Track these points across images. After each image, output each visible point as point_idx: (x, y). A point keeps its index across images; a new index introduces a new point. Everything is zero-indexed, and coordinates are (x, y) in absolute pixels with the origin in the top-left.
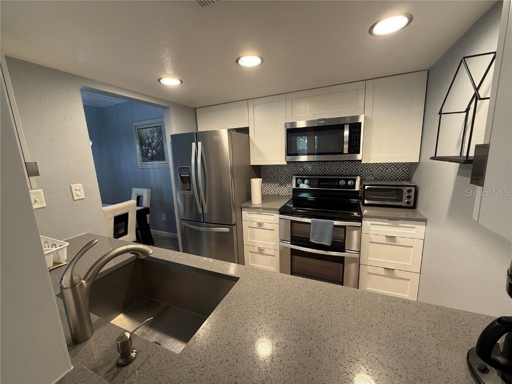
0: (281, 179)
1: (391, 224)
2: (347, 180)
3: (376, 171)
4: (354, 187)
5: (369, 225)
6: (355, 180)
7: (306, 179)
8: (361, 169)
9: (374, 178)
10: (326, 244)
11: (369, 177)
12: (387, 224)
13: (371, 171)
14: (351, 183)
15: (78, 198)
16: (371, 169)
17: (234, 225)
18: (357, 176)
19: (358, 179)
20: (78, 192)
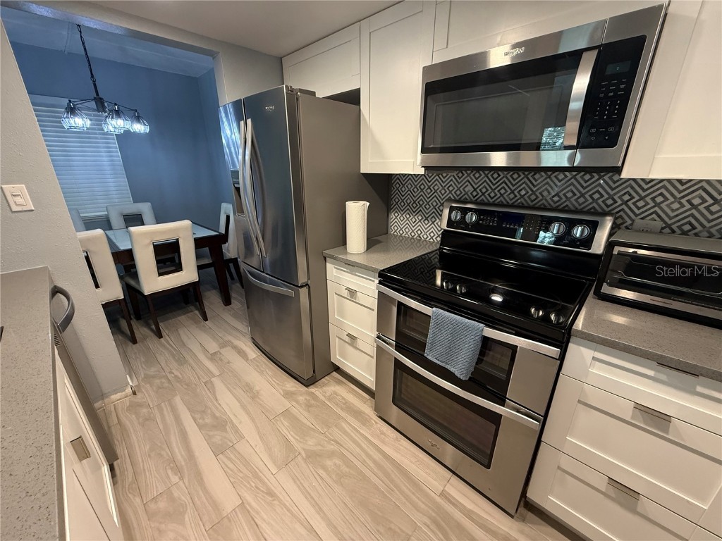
0: (427, 207)
1: (663, 377)
2: (571, 224)
3: (676, 206)
4: (588, 242)
5: (589, 359)
6: (594, 226)
7: (470, 210)
8: (626, 197)
9: (659, 224)
10: (456, 373)
11: (647, 221)
12: (651, 373)
13: (657, 205)
14: (583, 232)
15: (19, 209)
16: (659, 199)
17: (302, 287)
18: (605, 214)
19: (608, 224)
20: (18, 200)
